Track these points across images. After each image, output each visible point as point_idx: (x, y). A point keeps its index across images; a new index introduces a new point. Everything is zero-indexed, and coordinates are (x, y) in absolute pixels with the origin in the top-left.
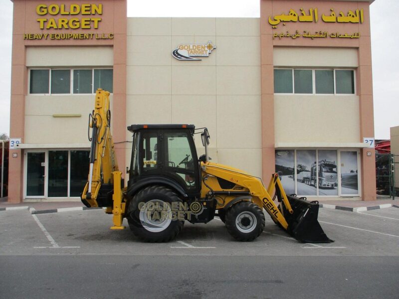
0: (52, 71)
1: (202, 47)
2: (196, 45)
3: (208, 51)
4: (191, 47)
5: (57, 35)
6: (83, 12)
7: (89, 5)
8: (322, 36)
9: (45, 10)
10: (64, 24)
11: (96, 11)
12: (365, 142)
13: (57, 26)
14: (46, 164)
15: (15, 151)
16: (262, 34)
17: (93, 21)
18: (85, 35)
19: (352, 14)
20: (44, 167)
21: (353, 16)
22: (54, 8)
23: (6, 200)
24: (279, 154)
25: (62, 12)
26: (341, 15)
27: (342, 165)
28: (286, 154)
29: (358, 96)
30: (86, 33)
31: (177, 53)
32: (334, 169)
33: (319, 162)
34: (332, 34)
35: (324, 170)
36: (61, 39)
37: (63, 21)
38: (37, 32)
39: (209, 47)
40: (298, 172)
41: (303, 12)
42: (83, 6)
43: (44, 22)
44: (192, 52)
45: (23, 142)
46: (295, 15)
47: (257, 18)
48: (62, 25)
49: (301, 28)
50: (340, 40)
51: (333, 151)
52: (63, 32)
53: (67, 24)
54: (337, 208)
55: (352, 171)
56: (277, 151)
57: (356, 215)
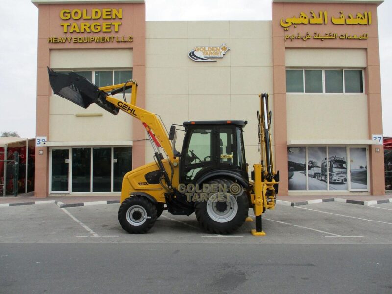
1: (217, 49)
2: (212, 47)
3: (223, 53)
4: (207, 49)
5: (80, 39)
6: (105, 17)
7: (109, 10)
8: (331, 37)
9: (68, 15)
10: (86, 28)
11: (116, 15)
12: (374, 139)
13: (80, 30)
14: (70, 161)
15: (41, 149)
16: (273, 37)
17: (114, 25)
18: (106, 38)
19: (361, 16)
20: (68, 163)
21: (362, 18)
22: (76, 13)
23: (33, 195)
24: (291, 150)
25: (85, 17)
26: (350, 17)
27: (352, 161)
28: (298, 150)
29: (367, 95)
30: (107, 36)
31: (193, 55)
32: (344, 165)
33: (330, 158)
34: (342, 36)
35: (334, 165)
36: (83, 42)
37: (85, 25)
38: (60, 35)
39: (224, 49)
40: (310, 168)
41: (313, 15)
42: (104, 11)
43: (68, 26)
44: (207, 54)
45: (48, 140)
46: (305, 18)
47: (270, 21)
48: (85, 29)
49: (311, 30)
50: (349, 41)
51: (343, 148)
52: (85, 35)
53: (89, 28)
54: (348, 202)
55: (361, 167)
56: (289, 148)
57: (368, 208)
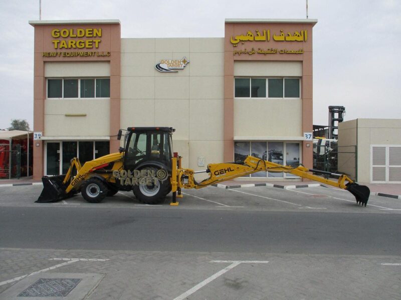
0: (64, 80)
1: (179, 62)
2: (174, 60)
3: (183, 65)
4: (170, 62)
5: (68, 54)
6: (87, 35)
7: (91, 30)
8: (273, 52)
9: (58, 34)
10: (73, 44)
11: (96, 34)
12: (305, 136)
13: (67, 46)
14: (61, 152)
15: (38, 142)
16: (226, 51)
17: (95, 42)
18: (89, 53)
19: (298, 34)
20: (59, 154)
21: (299, 36)
22: (65, 32)
23: (32, 178)
24: (238, 145)
25: (71, 35)
26: (289, 35)
27: (287, 154)
28: (243, 145)
29: (302, 100)
30: (89, 51)
31: (159, 66)
32: (281, 157)
33: (269, 152)
34: (282, 51)
35: (272, 157)
36: (70, 56)
37: (72, 42)
38: (51, 50)
39: (184, 61)
41: (258, 33)
42: (87, 30)
43: (58, 43)
44: (170, 65)
45: (43, 135)
46: (251, 36)
47: (223, 38)
48: (71, 45)
49: (256, 46)
50: (287, 55)
51: (280, 143)
52: (72, 51)
53: (75, 44)
54: (275, 186)
55: (295, 159)
56: (236, 143)
57: (285, 191)
